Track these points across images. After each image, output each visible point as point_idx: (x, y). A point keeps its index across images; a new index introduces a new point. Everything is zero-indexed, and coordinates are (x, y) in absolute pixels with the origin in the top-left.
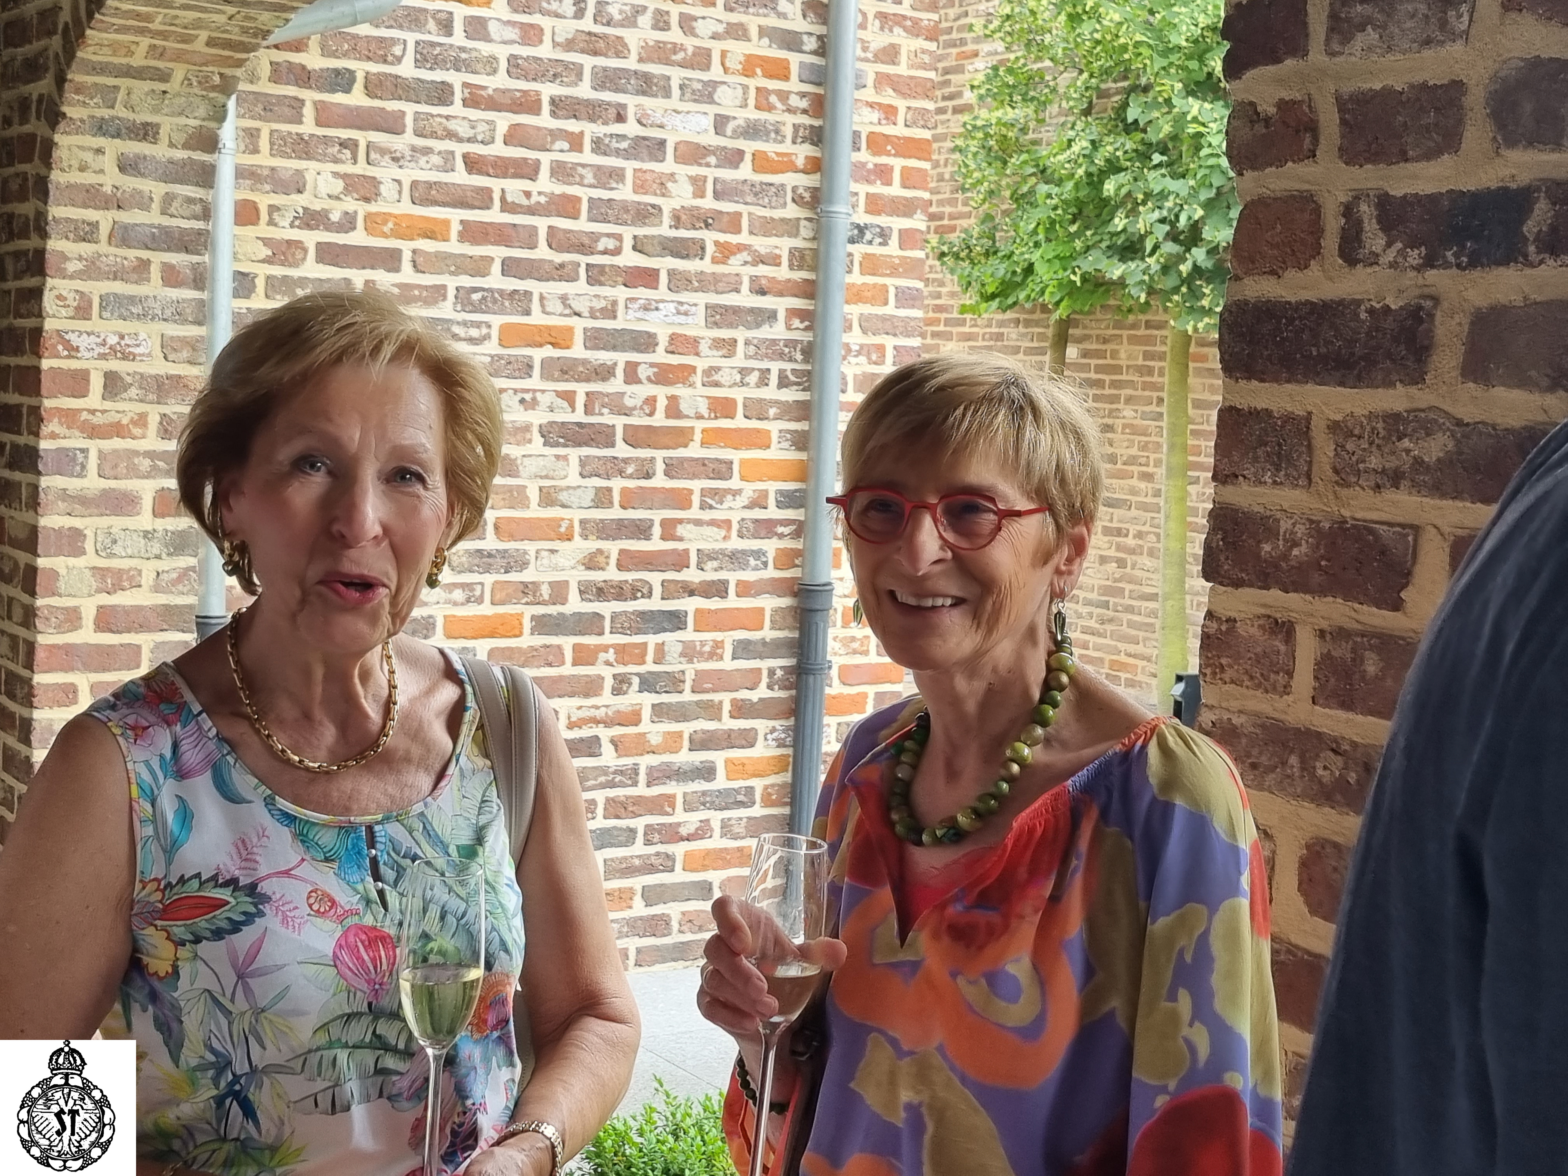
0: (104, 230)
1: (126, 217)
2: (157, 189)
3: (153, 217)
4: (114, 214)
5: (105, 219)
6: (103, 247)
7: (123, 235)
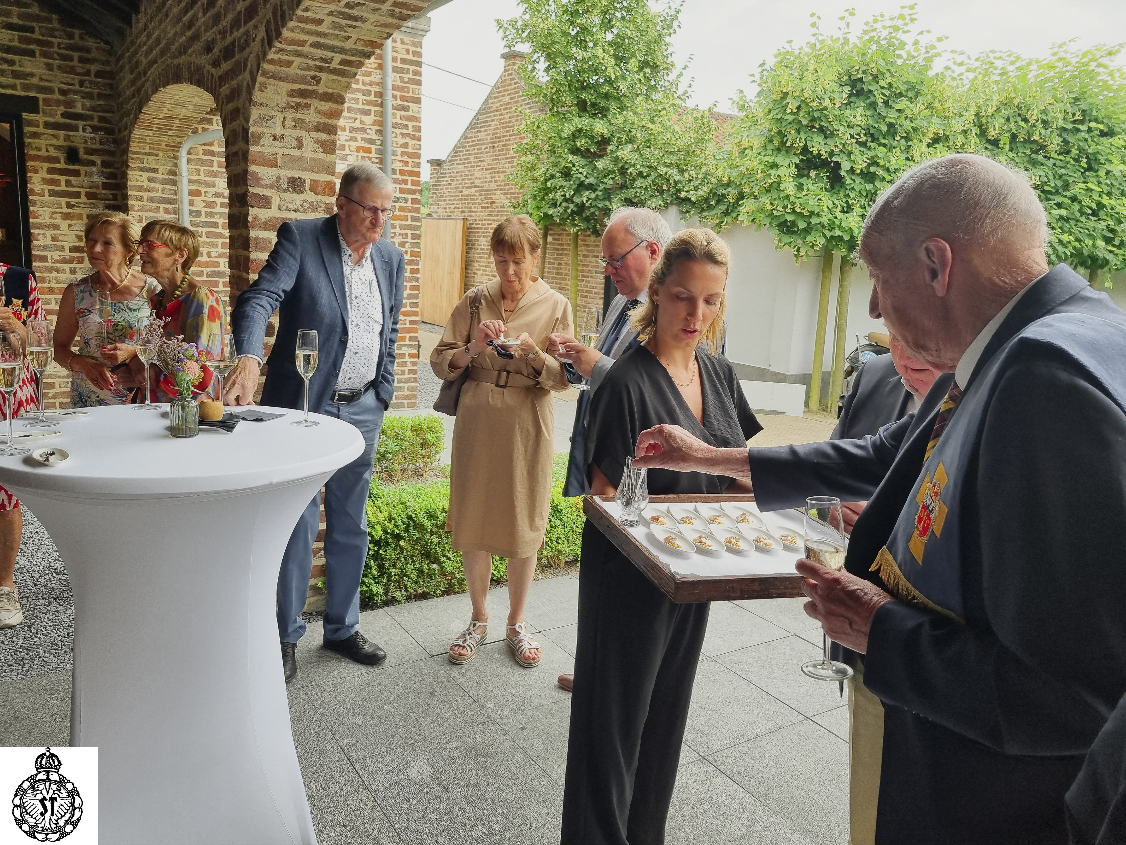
0: (145, 198)
1: (151, 194)
2: (160, 187)
3: (160, 194)
4: (148, 194)
5: (145, 195)
6: (145, 203)
7: (151, 200)
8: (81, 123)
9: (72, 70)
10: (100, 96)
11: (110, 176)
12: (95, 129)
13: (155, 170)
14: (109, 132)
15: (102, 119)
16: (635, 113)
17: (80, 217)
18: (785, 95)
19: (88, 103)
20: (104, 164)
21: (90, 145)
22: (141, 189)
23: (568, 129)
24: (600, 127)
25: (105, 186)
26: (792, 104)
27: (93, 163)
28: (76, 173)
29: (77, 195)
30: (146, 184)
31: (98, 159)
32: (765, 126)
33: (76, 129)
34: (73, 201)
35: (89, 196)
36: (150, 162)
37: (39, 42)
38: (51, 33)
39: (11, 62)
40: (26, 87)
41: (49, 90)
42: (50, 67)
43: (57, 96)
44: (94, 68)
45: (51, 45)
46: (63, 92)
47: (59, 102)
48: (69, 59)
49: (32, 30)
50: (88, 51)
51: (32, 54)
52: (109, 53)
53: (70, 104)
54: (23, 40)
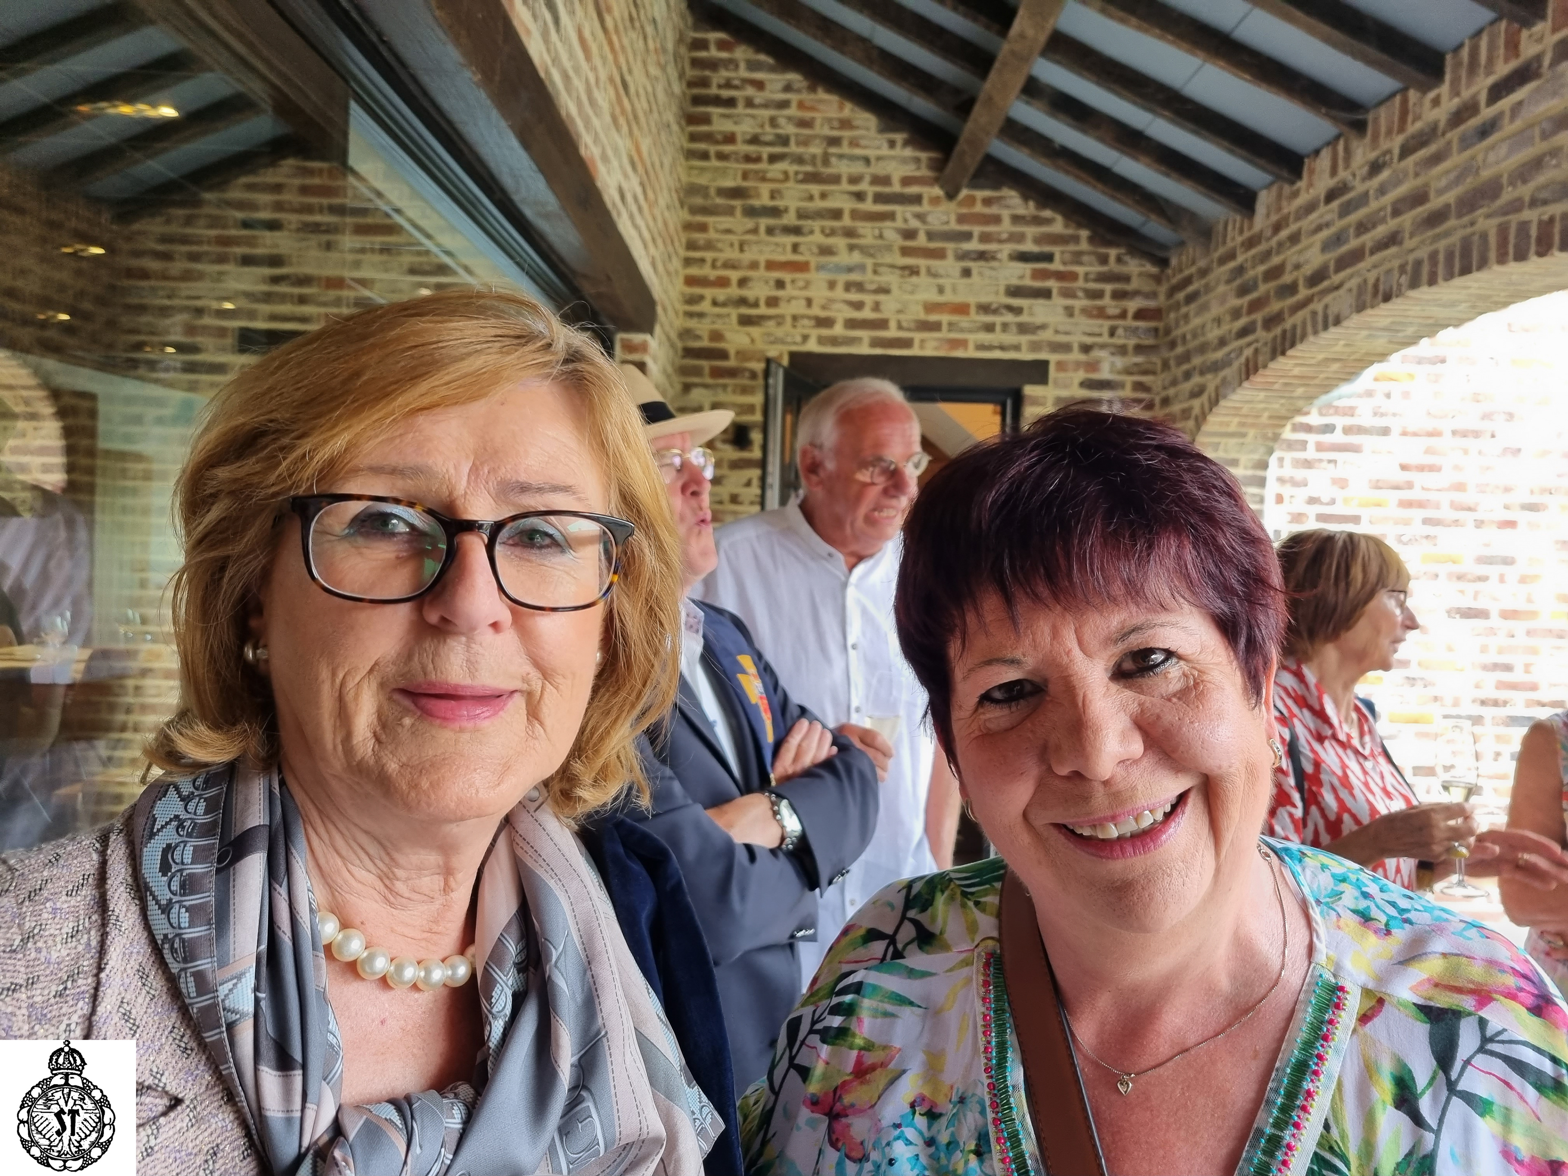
9: (1101, 313)
10: (1139, 349)
19: (1120, 362)
37: (1060, 276)
38: (1077, 259)
39: (1018, 311)
40: (1035, 346)
41: (1066, 348)
42: (1069, 311)
43: (1076, 355)
44: (1133, 305)
45: (1073, 276)
46: (1086, 349)
47: (1078, 365)
48: (1098, 295)
49: (1049, 258)
50: (1127, 279)
51: (1046, 294)
52: (1157, 279)
53: (1093, 366)
54: (1038, 275)
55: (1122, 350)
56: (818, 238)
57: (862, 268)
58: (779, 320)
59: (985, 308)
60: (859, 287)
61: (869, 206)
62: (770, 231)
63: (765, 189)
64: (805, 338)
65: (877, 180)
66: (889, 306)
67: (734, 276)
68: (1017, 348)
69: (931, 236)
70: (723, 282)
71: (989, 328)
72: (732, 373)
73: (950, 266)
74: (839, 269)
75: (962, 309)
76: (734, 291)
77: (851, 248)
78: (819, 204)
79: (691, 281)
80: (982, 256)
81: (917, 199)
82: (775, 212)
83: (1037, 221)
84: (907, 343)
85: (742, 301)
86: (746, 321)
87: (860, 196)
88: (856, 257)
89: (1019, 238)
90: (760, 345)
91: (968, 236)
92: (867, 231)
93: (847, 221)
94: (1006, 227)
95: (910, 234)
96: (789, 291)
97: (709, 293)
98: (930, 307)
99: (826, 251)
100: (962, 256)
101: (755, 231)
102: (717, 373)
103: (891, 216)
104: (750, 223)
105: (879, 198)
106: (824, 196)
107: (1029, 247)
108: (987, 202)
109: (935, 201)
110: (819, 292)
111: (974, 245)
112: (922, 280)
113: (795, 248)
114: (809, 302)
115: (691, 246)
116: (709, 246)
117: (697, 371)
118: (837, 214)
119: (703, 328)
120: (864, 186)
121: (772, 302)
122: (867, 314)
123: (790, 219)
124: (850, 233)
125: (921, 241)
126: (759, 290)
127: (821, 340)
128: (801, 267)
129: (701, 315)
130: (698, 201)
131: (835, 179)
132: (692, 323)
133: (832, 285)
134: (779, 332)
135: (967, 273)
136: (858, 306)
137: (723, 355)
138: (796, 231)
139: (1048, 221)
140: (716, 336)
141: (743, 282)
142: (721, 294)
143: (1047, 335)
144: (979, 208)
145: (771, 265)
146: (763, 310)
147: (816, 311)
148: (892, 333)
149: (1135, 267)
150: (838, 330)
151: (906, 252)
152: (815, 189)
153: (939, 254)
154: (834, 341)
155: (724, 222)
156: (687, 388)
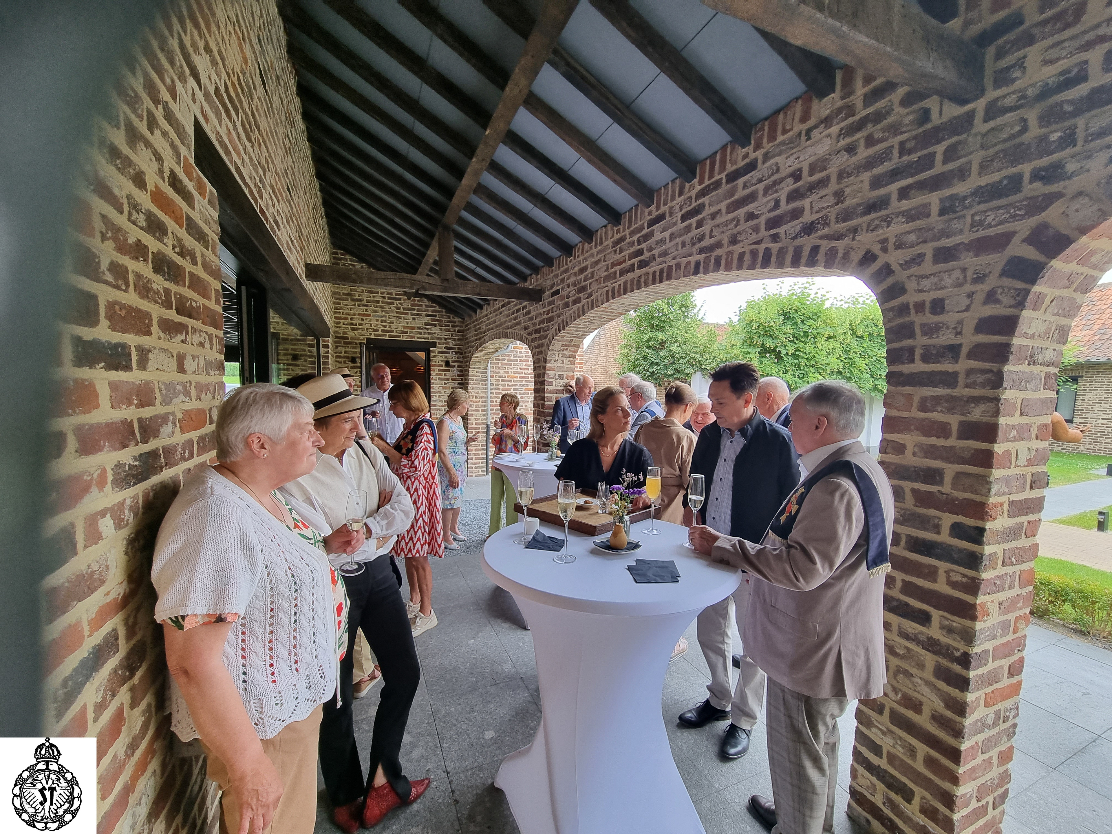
2: (480, 374)
3: (480, 378)
7: (477, 380)
8: (451, 351)
9: (449, 331)
10: (459, 339)
11: (461, 371)
12: (456, 353)
13: (479, 368)
14: (461, 353)
15: (459, 349)
16: (678, 329)
17: (449, 388)
18: (752, 321)
19: (454, 343)
20: (459, 367)
21: (454, 359)
22: (473, 376)
23: (646, 337)
24: (661, 336)
25: (459, 375)
26: (755, 325)
27: (454, 366)
28: (448, 371)
29: (448, 379)
30: (475, 374)
31: (456, 365)
32: (742, 335)
33: (448, 353)
34: (446, 382)
35: (453, 379)
36: (477, 365)
37: (438, 321)
38: (442, 316)
39: (428, 329)
40: (432, 338)
41: (440, 339)
42: (441, 330)
43: (443, 341)
44: (457, 329)
45: (442, 321)
46: (445, 339)
47: (444, 343)
48: (448, 326)
49: (435, 316)
50: (455, 322)
51: (435, 325)
52: (463, 322)
53: (448, 344)
54: (432, 320)
55: (454, 340)
56: (372, 308)
57: (386, 316)
58: (363, 329)
59: (419, 328)
60: (385, 321)
61: (386, 300)
62: (359, 305)
63: (357, 294)
64: (371, 334)
65: (388, 294)
66: (393, 327)
67: (349, 317)
68: (428, 338)
69: (404, 309)
70: (346, 319)
71: (421, 333)
72: (350, 343)
73: (409, 317)
74: (379, 316)
75: (413, 328)
76: (349, 321)
77: (382, 311)
78: (372, 299)
79: (336, 318)
80: (418, 315)
81: (400, 299)
82: (360, 300)
83: (432, 307)
84: (399, 337)
85: (352, 324)
86: (352, 329)
87: (384, 298)
88: (384, 313)
89: (428, 311)
90: (357, 336)
91: (414, 310)
92: (387, 307)
93: (381, 304)
94: (424, 307)
95: (399, 308)
96: (365, 322)
97: (342, 321)
98: (404, 327)
99: (375, 311)
100: (412, 315)
101: (355, 305)
102: (345, 343)
103: (393, 303)
104: (353, 303)
105: (389, 298)
106: (374, 297)
107: (430, 313)
108: (418, 301)
109: (405, 300)
110: (374, 322)
111: (415, 312)
112: (402, 320)
113: (366, 310)
114: (371, 325)
115: (336, 308)
116: (341, 309)
117: (340, 343)
118: (378, 302)
119: (341, 330)
120: (385, 295)
121: (360, 324)
122: (387, 328)
123: (364, 302)
124: (381, 307)
125: (402, 310)
126: (356, 321)
127: (375, 335)
128: (369, 315)
129: (340, 327)
130: (337, 296)
131: (377, 293)
132: (337, 329)
133: (377, 321)
134: (363, 333)
135: (414, 319)
136: (385, 326)
137: (348, 338)
138: (366, 306)
139: (435, 307)
140: (345, 333)
141: (351, 319)
142: (346, 322)
143: (435, 335)
144: (416, 302)
145: (359, 315)
146: (358, 327)
147: (373, 327)
148: (395, 334)
149: (457, 319)
150: (380, 332)
151: (397, 313)
152: (371, 295)
153: (407, 314)
154: (379, 335)
155: (346, 302)
156: (337, 347)
